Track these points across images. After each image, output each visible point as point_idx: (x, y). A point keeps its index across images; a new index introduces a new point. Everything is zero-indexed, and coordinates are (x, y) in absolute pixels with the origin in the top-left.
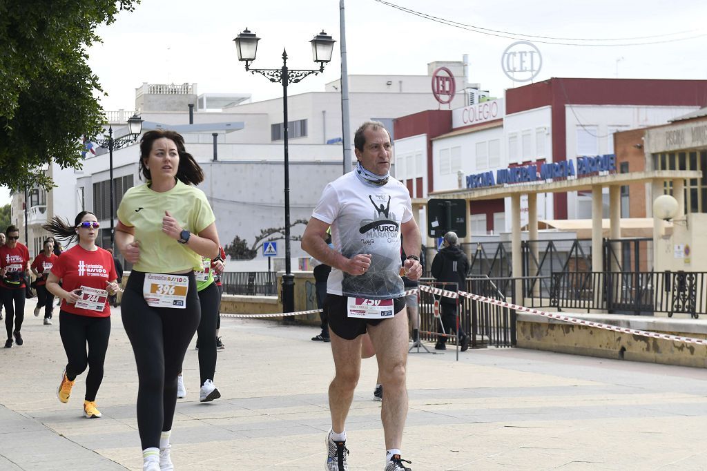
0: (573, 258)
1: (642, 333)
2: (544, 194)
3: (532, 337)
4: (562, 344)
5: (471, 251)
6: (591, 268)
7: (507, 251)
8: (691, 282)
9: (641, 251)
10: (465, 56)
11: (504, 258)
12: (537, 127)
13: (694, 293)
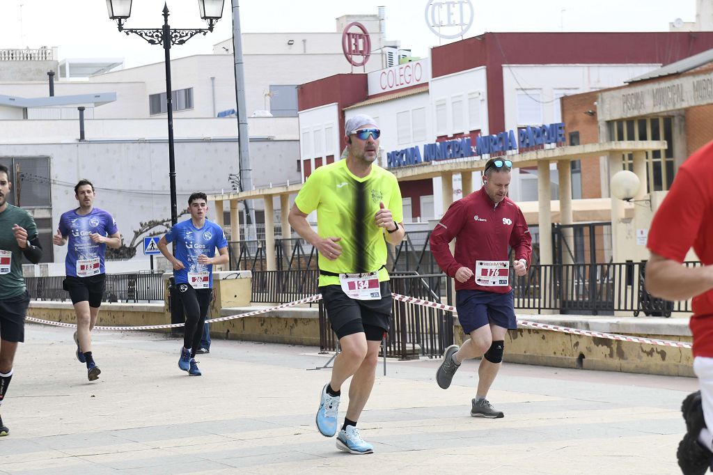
1: (606, 335)
4: (509, 352)
6: (539, 260)
9: (596, 237)
10: (381, 8)
12: (470, 92)
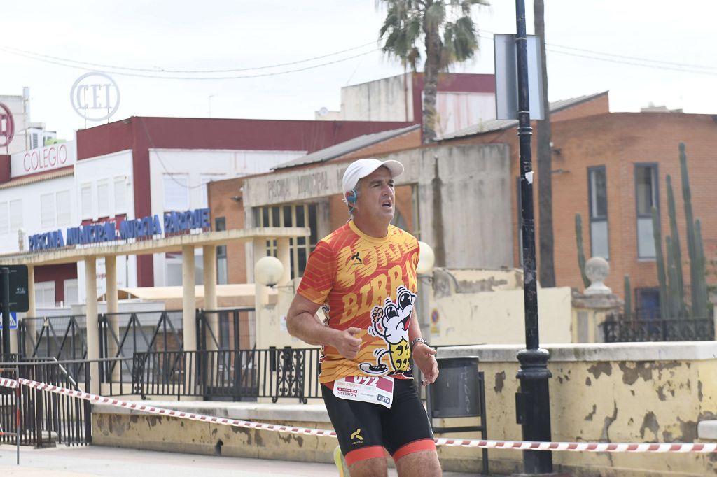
0: (161, 333)
1: (242, 424)
2: (125, 257)
3: (111, 432)
4: (148, 439)
5: (36, 327)
7: (80, 326)
8: (298, 361)
9: (241, 324)
10: (25, 89)
11: (78, 335)
12: (115, 175)
13: (302, 373)
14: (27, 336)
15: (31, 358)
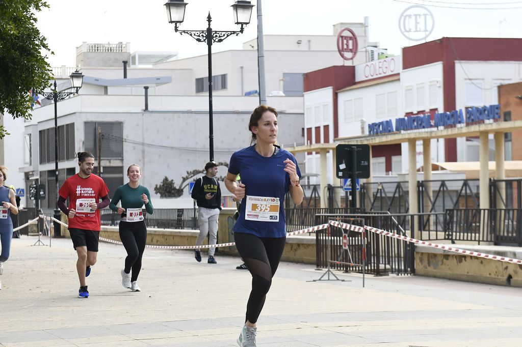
0: (463, 196)
2: (436, 140)
3: (429, 266)
4: (456, 272)
5: (373, 189)
6: (479, 205)
7: (404, 189)
11: (402, 196)
12: (430, 80)
14: (366, 195)
15: (369, 211)
